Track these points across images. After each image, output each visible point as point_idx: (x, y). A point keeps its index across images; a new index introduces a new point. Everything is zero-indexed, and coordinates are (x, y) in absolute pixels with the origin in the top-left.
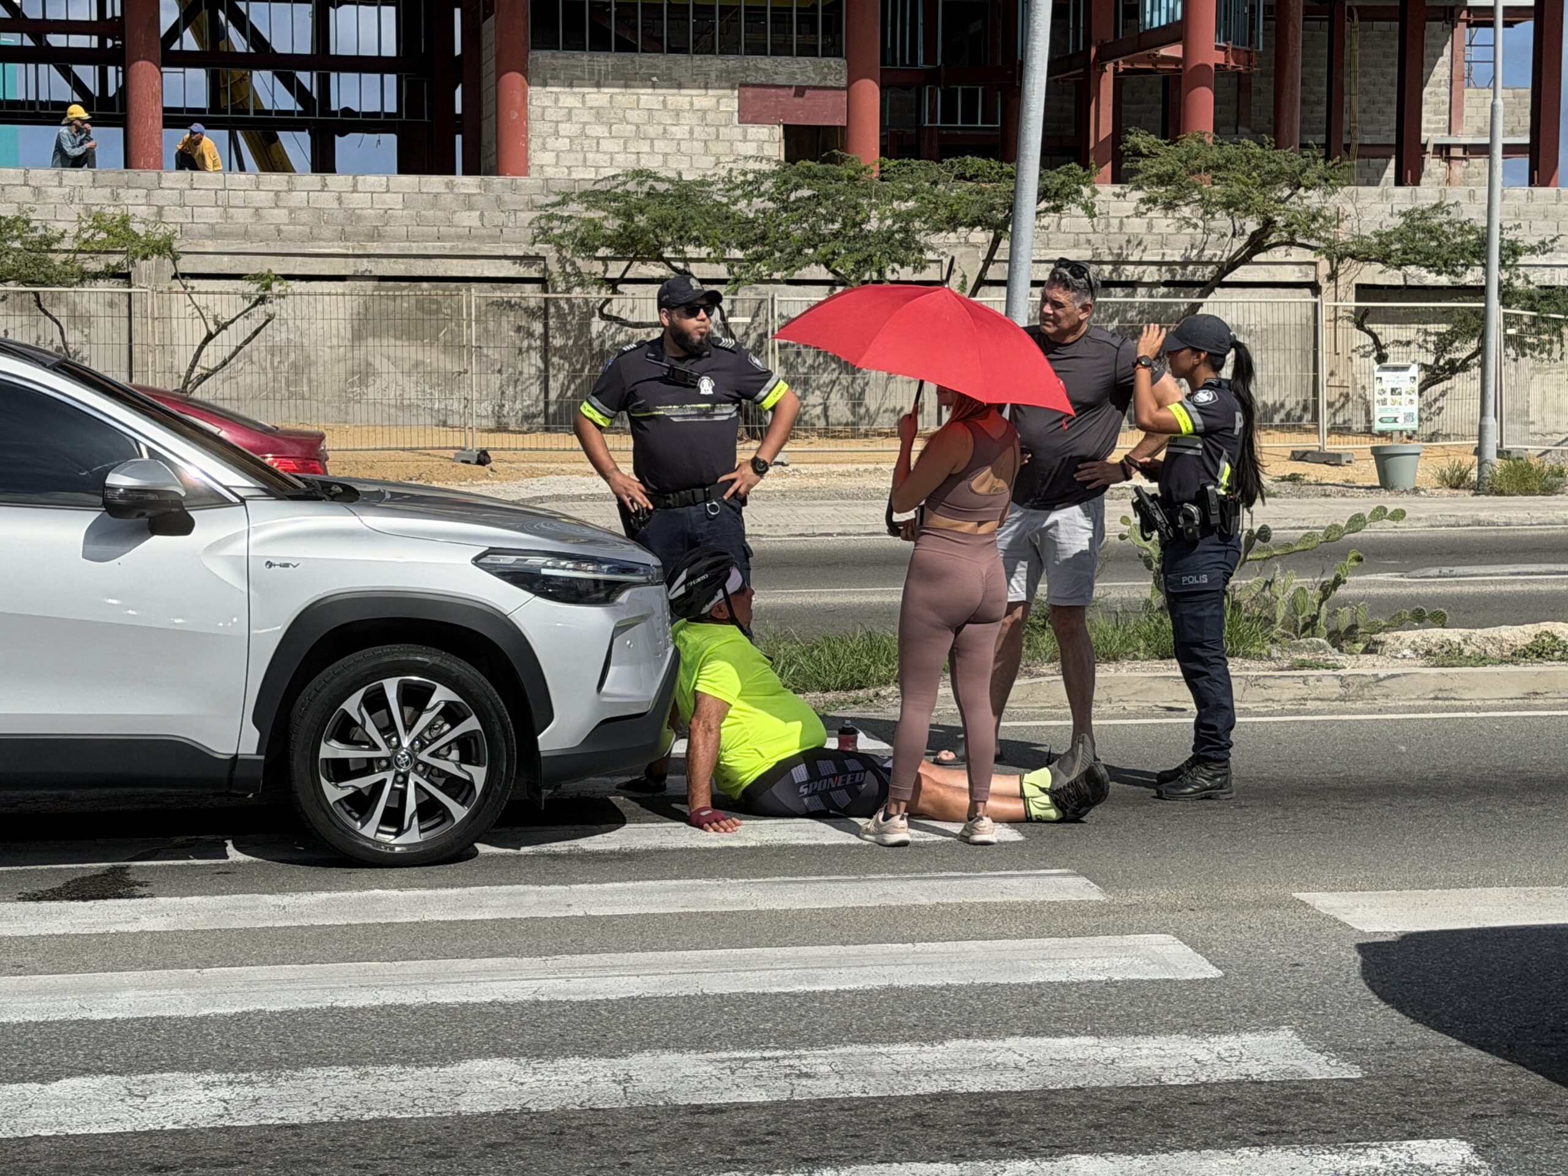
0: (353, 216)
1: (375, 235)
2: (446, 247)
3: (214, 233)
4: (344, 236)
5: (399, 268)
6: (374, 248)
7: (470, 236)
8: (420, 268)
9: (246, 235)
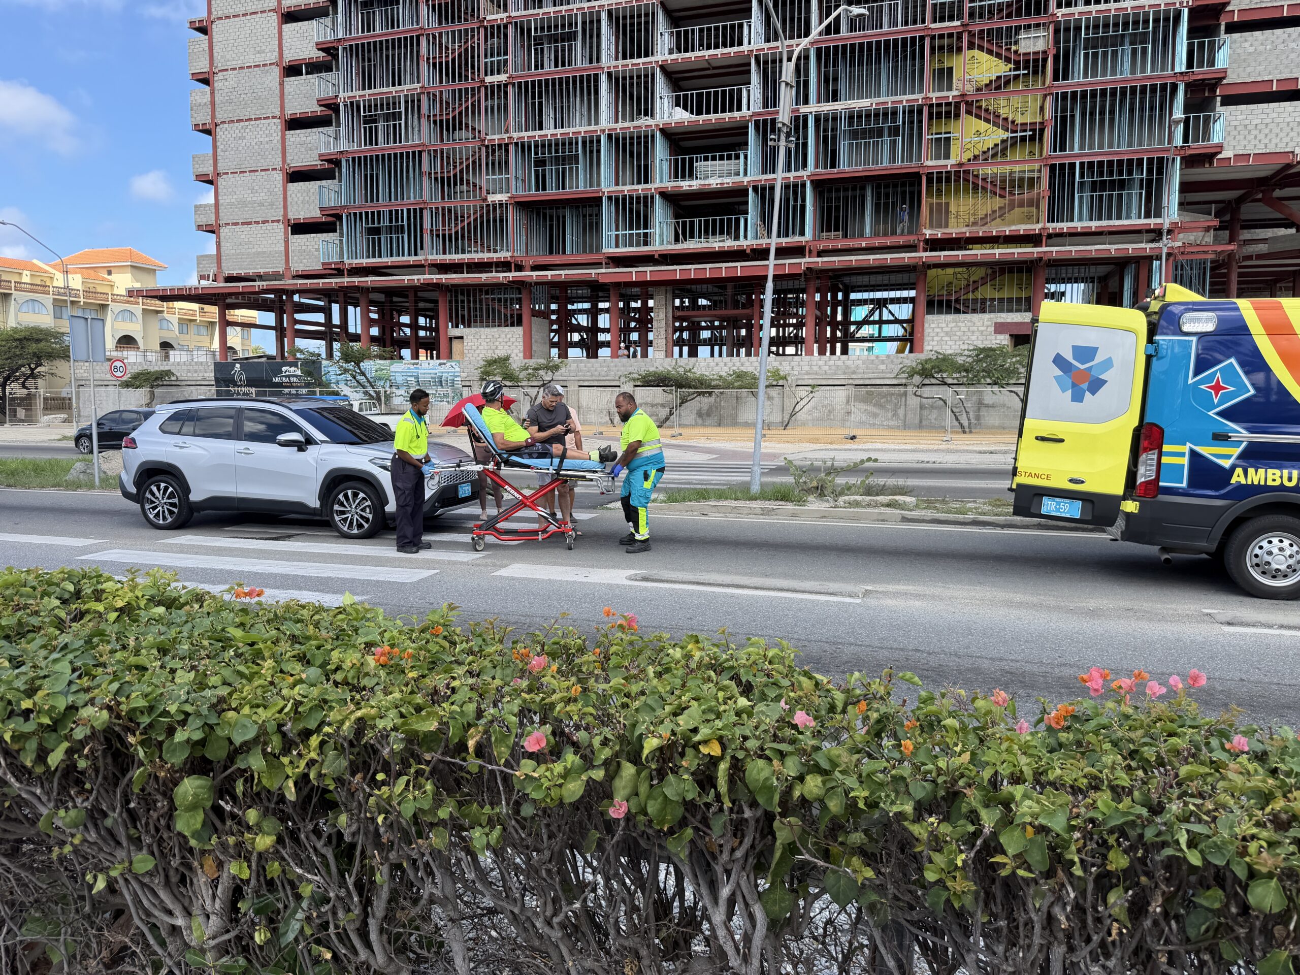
0: (847, 367)
1: (854, 373)
2: (875, 375)
3: (807, 373)
4: (845, 373)
5: (861, 382)
6: (853, 376)
7: (883, 372)
8: (867, 382)
9: (816, 374)
